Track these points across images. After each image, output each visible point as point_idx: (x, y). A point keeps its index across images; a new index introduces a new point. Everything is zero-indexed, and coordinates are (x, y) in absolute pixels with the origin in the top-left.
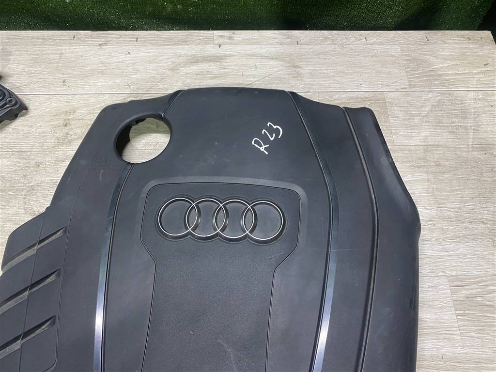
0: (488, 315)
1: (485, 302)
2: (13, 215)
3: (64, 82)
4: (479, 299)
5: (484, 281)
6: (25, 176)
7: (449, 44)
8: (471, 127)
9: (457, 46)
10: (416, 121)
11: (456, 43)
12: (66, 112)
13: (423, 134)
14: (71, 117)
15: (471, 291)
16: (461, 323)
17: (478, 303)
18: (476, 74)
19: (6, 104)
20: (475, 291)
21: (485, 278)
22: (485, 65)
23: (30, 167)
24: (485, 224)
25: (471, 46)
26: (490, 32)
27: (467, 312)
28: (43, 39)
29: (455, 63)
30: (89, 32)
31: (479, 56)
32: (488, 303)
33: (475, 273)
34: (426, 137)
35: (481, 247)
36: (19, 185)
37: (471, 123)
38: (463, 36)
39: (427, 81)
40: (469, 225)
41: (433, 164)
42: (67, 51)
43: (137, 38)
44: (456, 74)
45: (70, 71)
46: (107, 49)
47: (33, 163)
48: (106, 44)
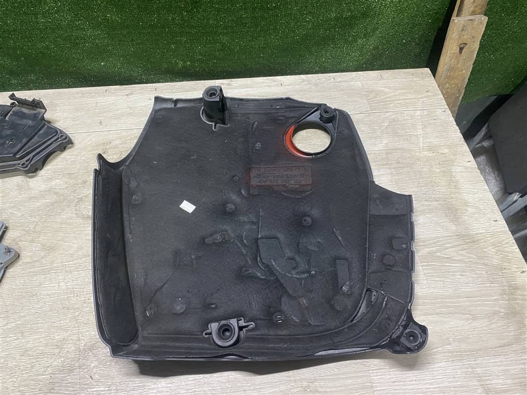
0: (446, 264)
1: (443, 255)
2: (67, 219)
3: (101, 122)
4: (438, 254)
5: (442, 241)
6: (75, 191)
7: (398, 78)
8: (420, 135)
9: (404, 80)
10: (378, 133)
11: (404, 78)
12: (104, 143)
13: (384, 142)
14: (108, 147)
15: (431, 249)
16: (425, 272)
17: (438, 257)
18: (420, 98)
19: (58, 138)
20: (434, 248)
21: (441, 239)
22: (427, 92)
23: (78, 184)
24: (438, 201)
25: (415, 79)
26: (428, 69)
27: (430, 263)
28: (82, 94)
29: (404, 91)
30: (118, 87)
31: (422, 85)
32: (446, 256)
33: (434, 236)
34: (387, 144)
35: (436, 217)
36: (71, 197)
37: (420, 132)
38: (408, 73)
39: (383, 105)
40: (426, 203)
41: (394, 162)
42: (102, 101)
43: (156, 89)
44: (405, 99)
45: (105, 115)
46: (133, 97)
47: (80, 181)
48: (132, 94)
